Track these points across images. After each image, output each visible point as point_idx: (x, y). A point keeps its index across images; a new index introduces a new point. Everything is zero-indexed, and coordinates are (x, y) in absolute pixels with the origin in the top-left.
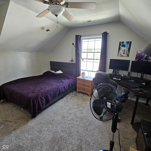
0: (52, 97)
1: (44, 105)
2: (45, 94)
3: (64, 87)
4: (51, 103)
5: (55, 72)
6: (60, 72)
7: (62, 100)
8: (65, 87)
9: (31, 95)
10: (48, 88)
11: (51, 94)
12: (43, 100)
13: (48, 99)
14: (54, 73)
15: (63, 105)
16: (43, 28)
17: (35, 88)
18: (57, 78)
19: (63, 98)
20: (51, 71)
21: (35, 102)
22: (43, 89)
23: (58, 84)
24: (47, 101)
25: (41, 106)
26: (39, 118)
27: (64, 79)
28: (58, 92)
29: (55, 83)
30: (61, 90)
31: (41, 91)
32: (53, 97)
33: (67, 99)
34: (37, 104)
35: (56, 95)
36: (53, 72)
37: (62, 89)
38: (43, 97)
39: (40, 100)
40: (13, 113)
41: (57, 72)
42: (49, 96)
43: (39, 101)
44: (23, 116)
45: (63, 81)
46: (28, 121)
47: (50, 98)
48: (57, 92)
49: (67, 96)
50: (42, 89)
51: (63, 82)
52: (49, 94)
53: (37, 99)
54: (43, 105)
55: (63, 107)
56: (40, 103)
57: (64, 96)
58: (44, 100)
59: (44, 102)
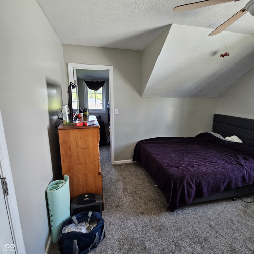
0: (210, 189)
1: (192, 198)
2: (198, 178)
3: (243, 177)
4: (206, 200)
5: (222, 138)
6: (235, 139)
7: (233, 204)
8: (247, 178)
9: (173, 171)
10: (204, 168)
11: (209, 182)
12: (192, 188)
13: (202, 190)
14: (220, 139)
15: (235, 219)
16: (215, 53)
17: (181, 161)
18: (225, 152)
19: (234, 200)
20: (213, 133)
21: (178, 186)
22: (195, 166)
23: (229, 166)
24: (199, 193)
25: (187, 198)
26: (179, 216)
27: (244, 158)
28: (225, 184)
29: (219, 161)
30: (234, 181)
31: (190, 169)
32: (212, 190)
33: (246, 207)
34: (180, 192)
35: (220, 188)
36: (218, 135)
37: (236, 180)
38: (193, 183)
39: (186, 186)
40: (144, 185)
41: (228, 138)
42: (204, 183)
43: (184, 187)
44: (155, 197)
45: (243, 162)
46: (161, 211)
47: (205, 190)
48: (224, 182)
49: (245, 200)
50: (193, 166)
51: (242, 165)
52: (206, 182)
53: (182, 182)
54: (189, 196)
55: (232, 221)
56: (185, 191)
57: (239, 197)
58: (194, 189)
59: (193, 192)
